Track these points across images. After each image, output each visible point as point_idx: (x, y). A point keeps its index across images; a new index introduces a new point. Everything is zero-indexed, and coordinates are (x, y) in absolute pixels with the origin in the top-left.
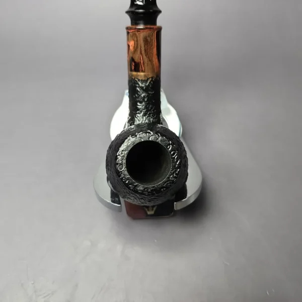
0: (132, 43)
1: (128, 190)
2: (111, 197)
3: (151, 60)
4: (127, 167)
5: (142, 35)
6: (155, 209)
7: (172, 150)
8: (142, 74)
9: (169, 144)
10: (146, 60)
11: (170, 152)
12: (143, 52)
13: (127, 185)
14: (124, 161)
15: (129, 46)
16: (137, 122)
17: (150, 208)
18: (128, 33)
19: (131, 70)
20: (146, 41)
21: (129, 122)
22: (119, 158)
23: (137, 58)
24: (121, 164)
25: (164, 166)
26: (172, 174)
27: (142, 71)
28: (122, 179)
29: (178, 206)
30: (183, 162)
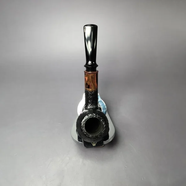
0: (87, 78)
1: (86, 137)
2: (78, 139)
3: (94, 84)
4: (85, 128)
5: (91, 75)
6: (96, 143)
7: (102, 121)
8: (91, 89)
9: (101, 119)
10: (92, 84)
11: (102, 122)
12: (91, 81)
13: (85, 135)
14: (84, 125)
15: (85, 79)
16: (89, 108)
17: (94, 143)
18: (85, 74)
19: (86, 88)
20: (92, 77)
21: (85, 107)
22: (82, 124)
23: (88, 83)
24: (83, 127)
25: (100, 126)
26: (103, 130)
27: (91, 88)
28: (83, 132)
29: (105, 142)
30: (107, 125)
